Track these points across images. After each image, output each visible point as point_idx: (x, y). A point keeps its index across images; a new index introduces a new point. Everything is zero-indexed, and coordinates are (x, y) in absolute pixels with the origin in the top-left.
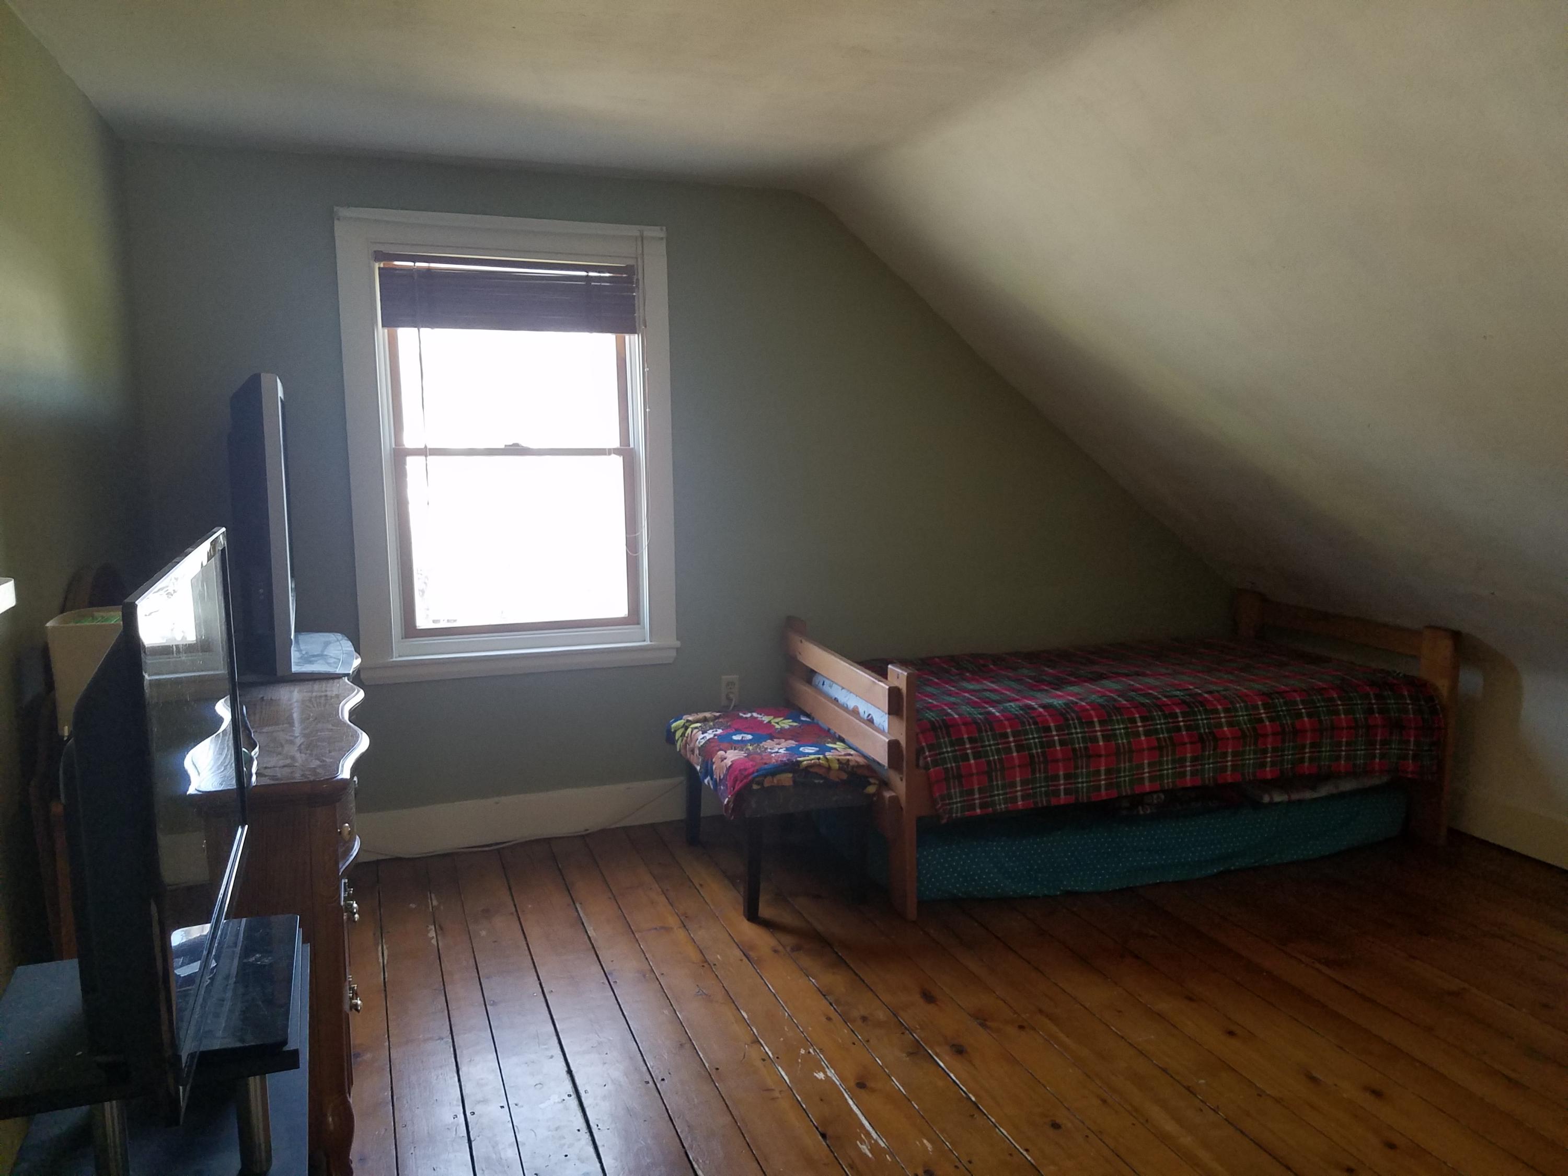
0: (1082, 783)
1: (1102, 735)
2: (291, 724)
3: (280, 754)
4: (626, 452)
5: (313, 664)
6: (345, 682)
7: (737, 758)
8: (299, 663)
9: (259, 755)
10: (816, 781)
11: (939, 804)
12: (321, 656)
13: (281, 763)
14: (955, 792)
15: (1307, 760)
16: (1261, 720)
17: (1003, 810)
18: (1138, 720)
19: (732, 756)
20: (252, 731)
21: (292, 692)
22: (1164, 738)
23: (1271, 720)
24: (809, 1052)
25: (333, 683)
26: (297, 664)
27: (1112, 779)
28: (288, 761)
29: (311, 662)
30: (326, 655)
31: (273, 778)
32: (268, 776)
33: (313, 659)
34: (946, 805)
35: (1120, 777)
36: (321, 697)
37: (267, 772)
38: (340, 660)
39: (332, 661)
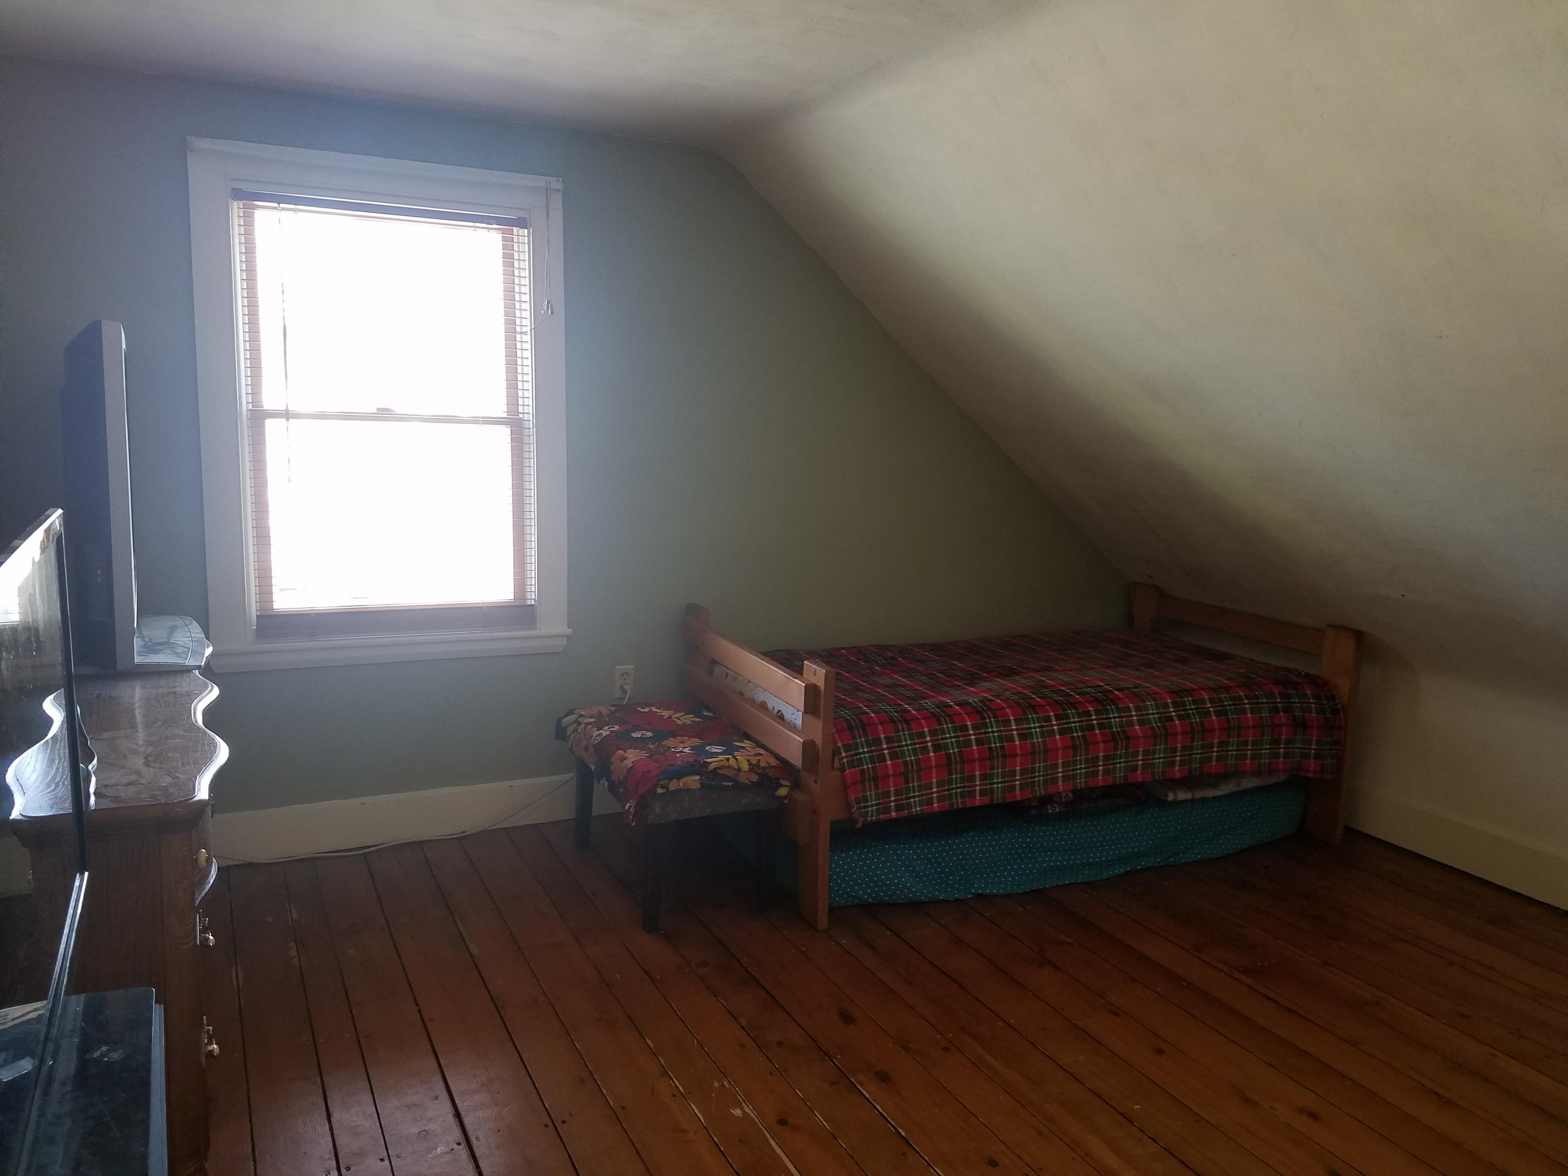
0: (998, 784)
1: (1018, 734)
2: (134, 727)
3: (123, 767)
4: (514, 423)
5: (158, 653)
6: (196, 676)
7: (638, 758)
8: (142, 652)
9: (97, 767)
10: (726, 784)
11: (853, 808)
12: (168, 645)
13: (125, 780)
14: (871, 794)
15: (1214, 759)
16: (1170, 719)
17: (919, 812)
18: (1053, 718)
19: (632, 756)
20: (88, 738)
21: (133, 688)
22: (1078, 736)
23: (1180, 718)
24: (724, 1086)
25: (183, 676)
26: (140, 654)
27: (1027, 779)
28: (133, 777)
29: (157, 652)
30: (173, 643)
31: (116, 799)
32: (109, 797)
33: (159, 647)
34: (861, 808)
35: (1035, 777)
36: (168, 694)
37: (110, 792)
38: (189, 648)
39: (180, 650)
